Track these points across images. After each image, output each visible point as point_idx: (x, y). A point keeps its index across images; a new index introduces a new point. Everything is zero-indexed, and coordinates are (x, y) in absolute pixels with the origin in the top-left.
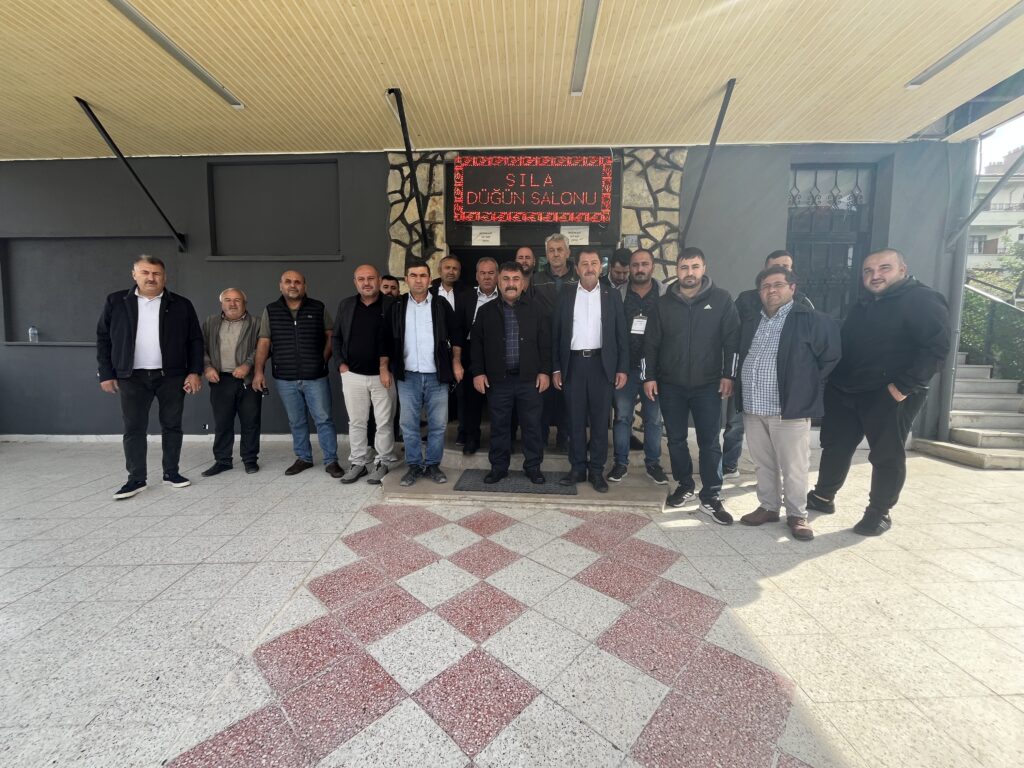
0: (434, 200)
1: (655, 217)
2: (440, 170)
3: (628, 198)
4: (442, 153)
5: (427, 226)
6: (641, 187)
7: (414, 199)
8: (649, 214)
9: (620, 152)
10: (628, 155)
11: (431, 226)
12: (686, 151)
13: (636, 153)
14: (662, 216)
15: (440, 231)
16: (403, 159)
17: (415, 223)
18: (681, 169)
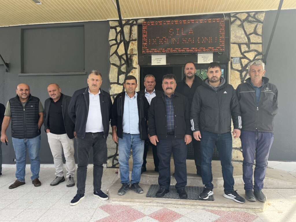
0: (132, 43)
1: (249, 47)
2: (135, 29)
3: (234, 38)
4: (136, 20)
5: (129, 56)
6: (240, 33)
7: (122, 43)
8: (245, 46)
9: (228, 15)
10: (233, 17)
11: (131, 56)
12: (264, 13)
13: (237, 15)
14: (252, 47)
15: (135, 59)
16: (117, 24)
17: (123, 55)
18: (262, 23)
